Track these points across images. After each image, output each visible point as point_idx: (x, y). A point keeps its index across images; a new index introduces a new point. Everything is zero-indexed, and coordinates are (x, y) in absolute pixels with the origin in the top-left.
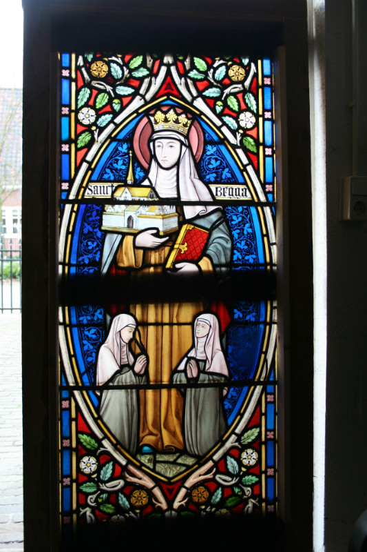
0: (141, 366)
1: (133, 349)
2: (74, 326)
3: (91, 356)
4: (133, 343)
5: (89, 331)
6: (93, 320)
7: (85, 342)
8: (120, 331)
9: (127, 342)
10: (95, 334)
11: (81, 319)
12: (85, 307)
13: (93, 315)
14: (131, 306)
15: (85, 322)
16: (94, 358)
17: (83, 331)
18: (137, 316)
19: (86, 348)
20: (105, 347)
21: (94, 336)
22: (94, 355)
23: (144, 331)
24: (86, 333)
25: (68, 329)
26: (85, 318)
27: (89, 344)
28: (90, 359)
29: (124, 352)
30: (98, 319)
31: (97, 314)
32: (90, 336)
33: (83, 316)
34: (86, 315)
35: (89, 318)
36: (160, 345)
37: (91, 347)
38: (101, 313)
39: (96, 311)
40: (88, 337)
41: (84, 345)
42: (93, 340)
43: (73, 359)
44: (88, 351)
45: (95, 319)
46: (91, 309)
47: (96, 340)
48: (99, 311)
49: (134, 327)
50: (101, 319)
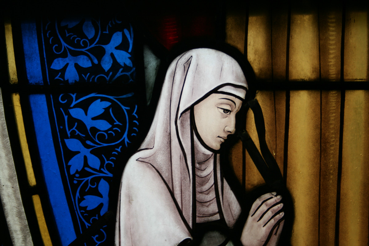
0: (263, 231)
1: (239, 172)
2: (37, 89)
3: (96, 192)
4: (237, 151)
5: (85, 106)
6: (97, 69)
7: (73, 144)
8: (191, 109)
9: (216, 145)
10: (105, 116)
11: (57, 65)
12: (72, 25)
13: (99, 53)
14: (230, 22)
15: (71, 75)
16: (105, 200)
17: (67, 107)
18: (251, 56)
19: (76, 164)
20: (140, 161)
21: (103, 125)
22: (104, 187)
23: (275, 111)
24: (77, 113)
25: (16, 99)
26: (70, 60)
27: (86, 152)
28: (91, 202)
29: (205, 180)
30: (116, 65)
31: (110, 48)
32: (89, 124)
33: (64, 56)
34: (75, 54)
35: (85, 63)
36: (333, 160)
37: (94, 162)
38: (123, 46)
39: (107, 40)
40: (81, 125)
41: (71, 154)
42: (101, 138)
43: (36, 200)
44: (83, 173)
45: (107, 65)
46: (90, 33)
47: (112, 139)
48: (117, 39)
49: (241, 94)
50: (126, 68)
